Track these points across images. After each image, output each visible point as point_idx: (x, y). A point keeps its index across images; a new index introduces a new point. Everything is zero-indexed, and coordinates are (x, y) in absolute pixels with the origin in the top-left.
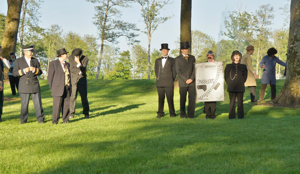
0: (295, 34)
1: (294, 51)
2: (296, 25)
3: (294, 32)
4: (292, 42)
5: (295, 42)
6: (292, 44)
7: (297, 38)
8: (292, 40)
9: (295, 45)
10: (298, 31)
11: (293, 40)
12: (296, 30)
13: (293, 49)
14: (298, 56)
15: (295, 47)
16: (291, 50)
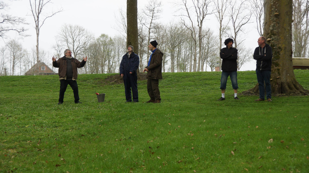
0: (271, 28)
1: (271, 44)
2: (272, 20)
3: (270, 27)
4: (268, 36)
5: (272, 36)
6: (268, 38)
7: (273, 32)
8: (268, 34)
9: (272, 39)
10: (274, 25)
11: (270, 34)
12: (272, 25)
13: (269, 43)
14: (275, 49)
15: (272, 40)
16: (268, 43)
